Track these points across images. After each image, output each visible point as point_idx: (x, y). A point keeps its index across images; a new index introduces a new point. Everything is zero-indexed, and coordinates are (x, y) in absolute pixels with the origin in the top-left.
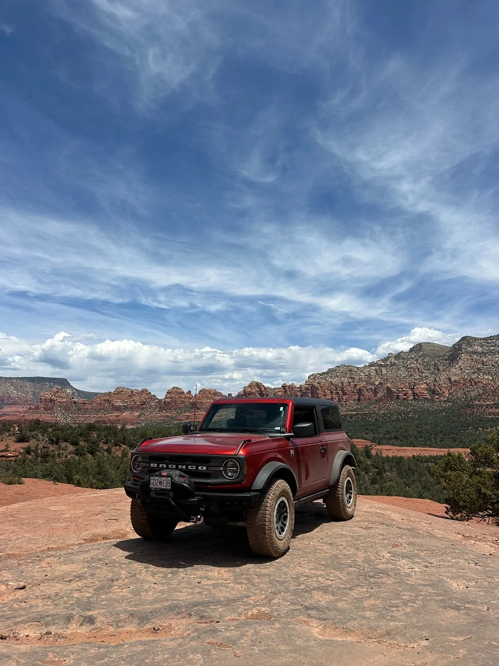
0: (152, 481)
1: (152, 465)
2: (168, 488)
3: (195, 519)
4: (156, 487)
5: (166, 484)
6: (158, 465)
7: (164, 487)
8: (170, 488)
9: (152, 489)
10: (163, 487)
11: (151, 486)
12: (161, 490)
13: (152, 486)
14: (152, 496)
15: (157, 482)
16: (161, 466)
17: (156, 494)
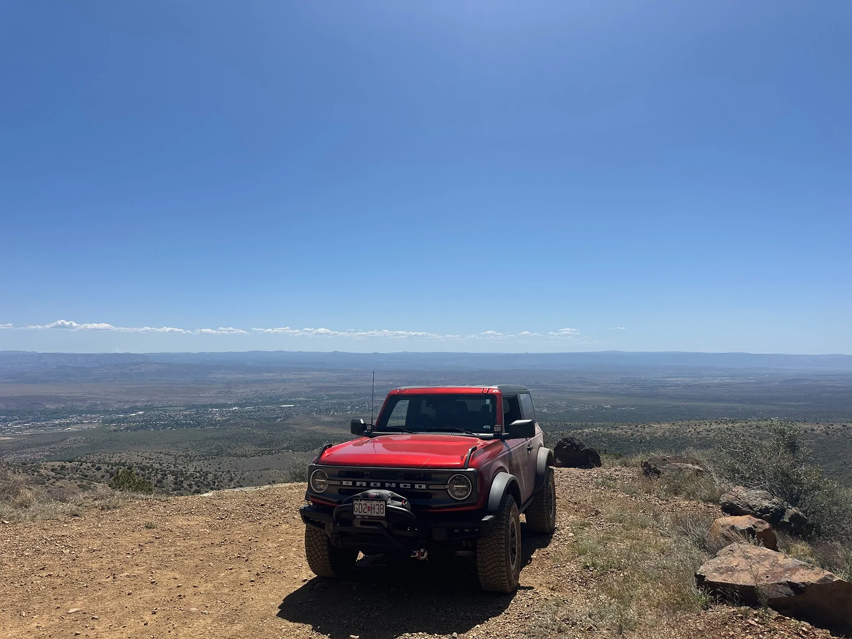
0: (357, 506)
1: (344, 483)
2: (380, 514)
3: (417, 554)
4: (362, 514)
5: (378, 511)
6: (354, 483)
7: (376, 514)
8: (384, 515)
9: (358, 517)
10: (373, 515)
11: (355, 513)
12: (371, 517)
13: (358, 513)
14: (355, 525)
15: (364, 507)
16: (358, 484)
17: (362, 523)
